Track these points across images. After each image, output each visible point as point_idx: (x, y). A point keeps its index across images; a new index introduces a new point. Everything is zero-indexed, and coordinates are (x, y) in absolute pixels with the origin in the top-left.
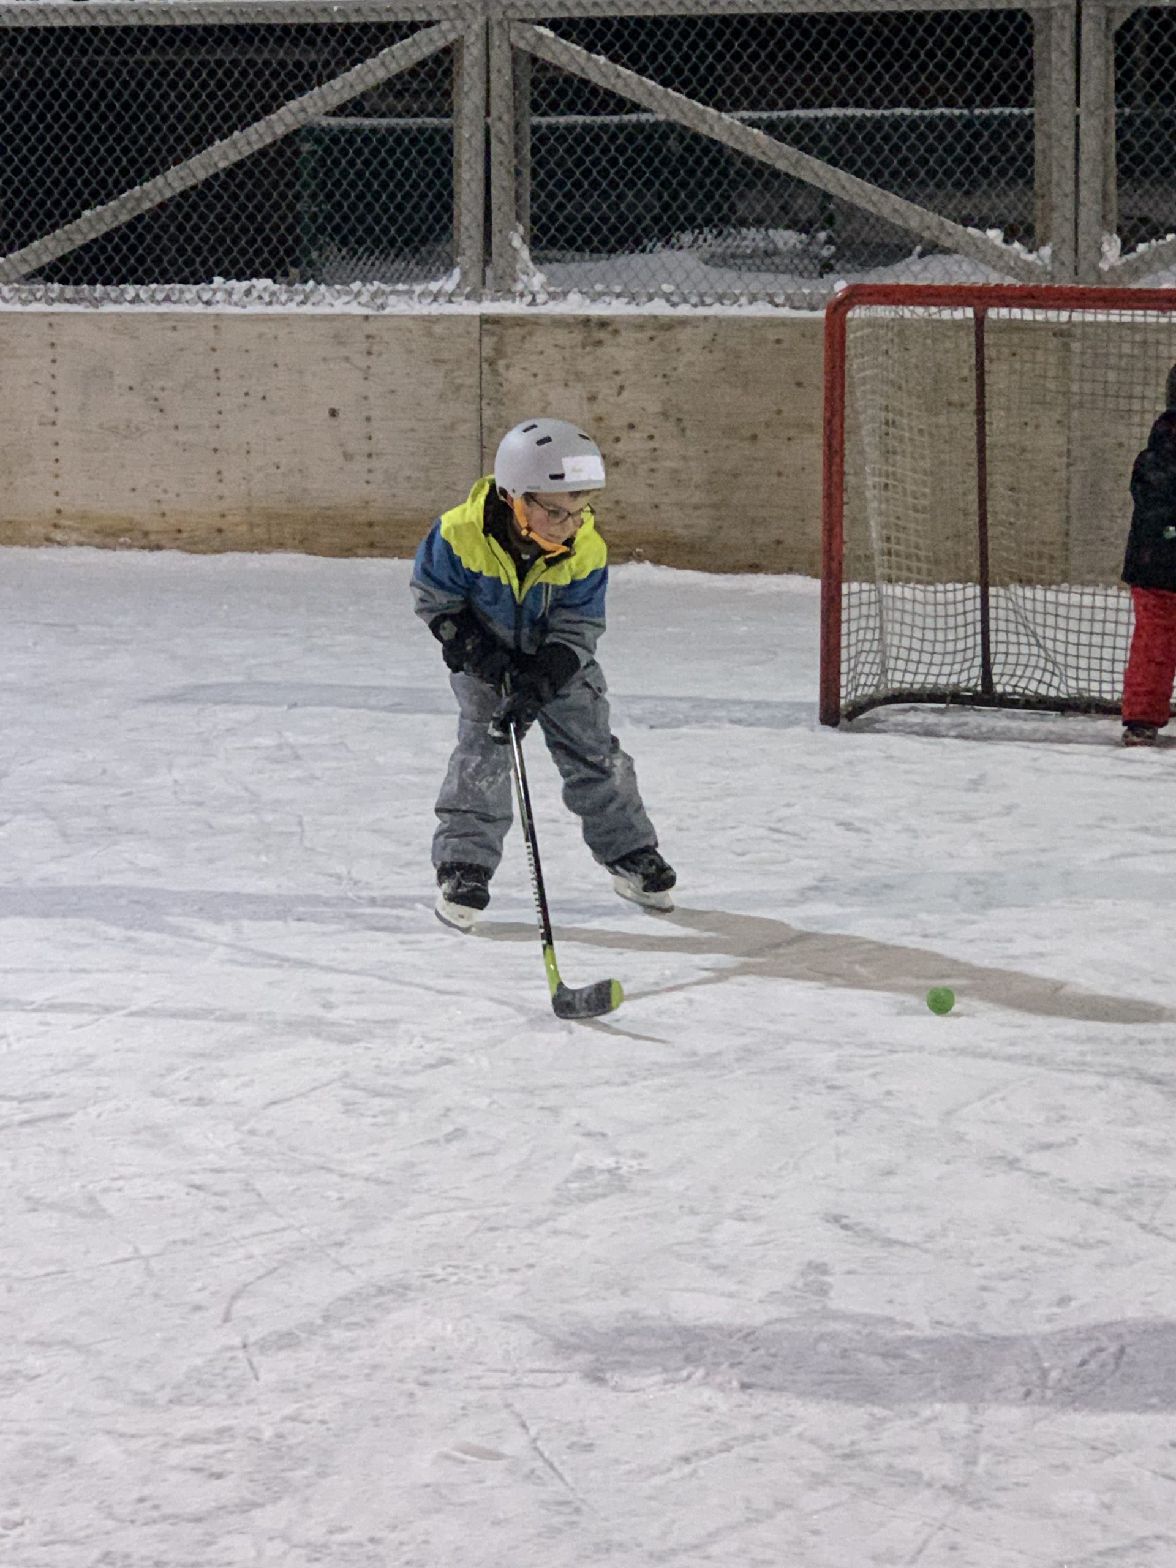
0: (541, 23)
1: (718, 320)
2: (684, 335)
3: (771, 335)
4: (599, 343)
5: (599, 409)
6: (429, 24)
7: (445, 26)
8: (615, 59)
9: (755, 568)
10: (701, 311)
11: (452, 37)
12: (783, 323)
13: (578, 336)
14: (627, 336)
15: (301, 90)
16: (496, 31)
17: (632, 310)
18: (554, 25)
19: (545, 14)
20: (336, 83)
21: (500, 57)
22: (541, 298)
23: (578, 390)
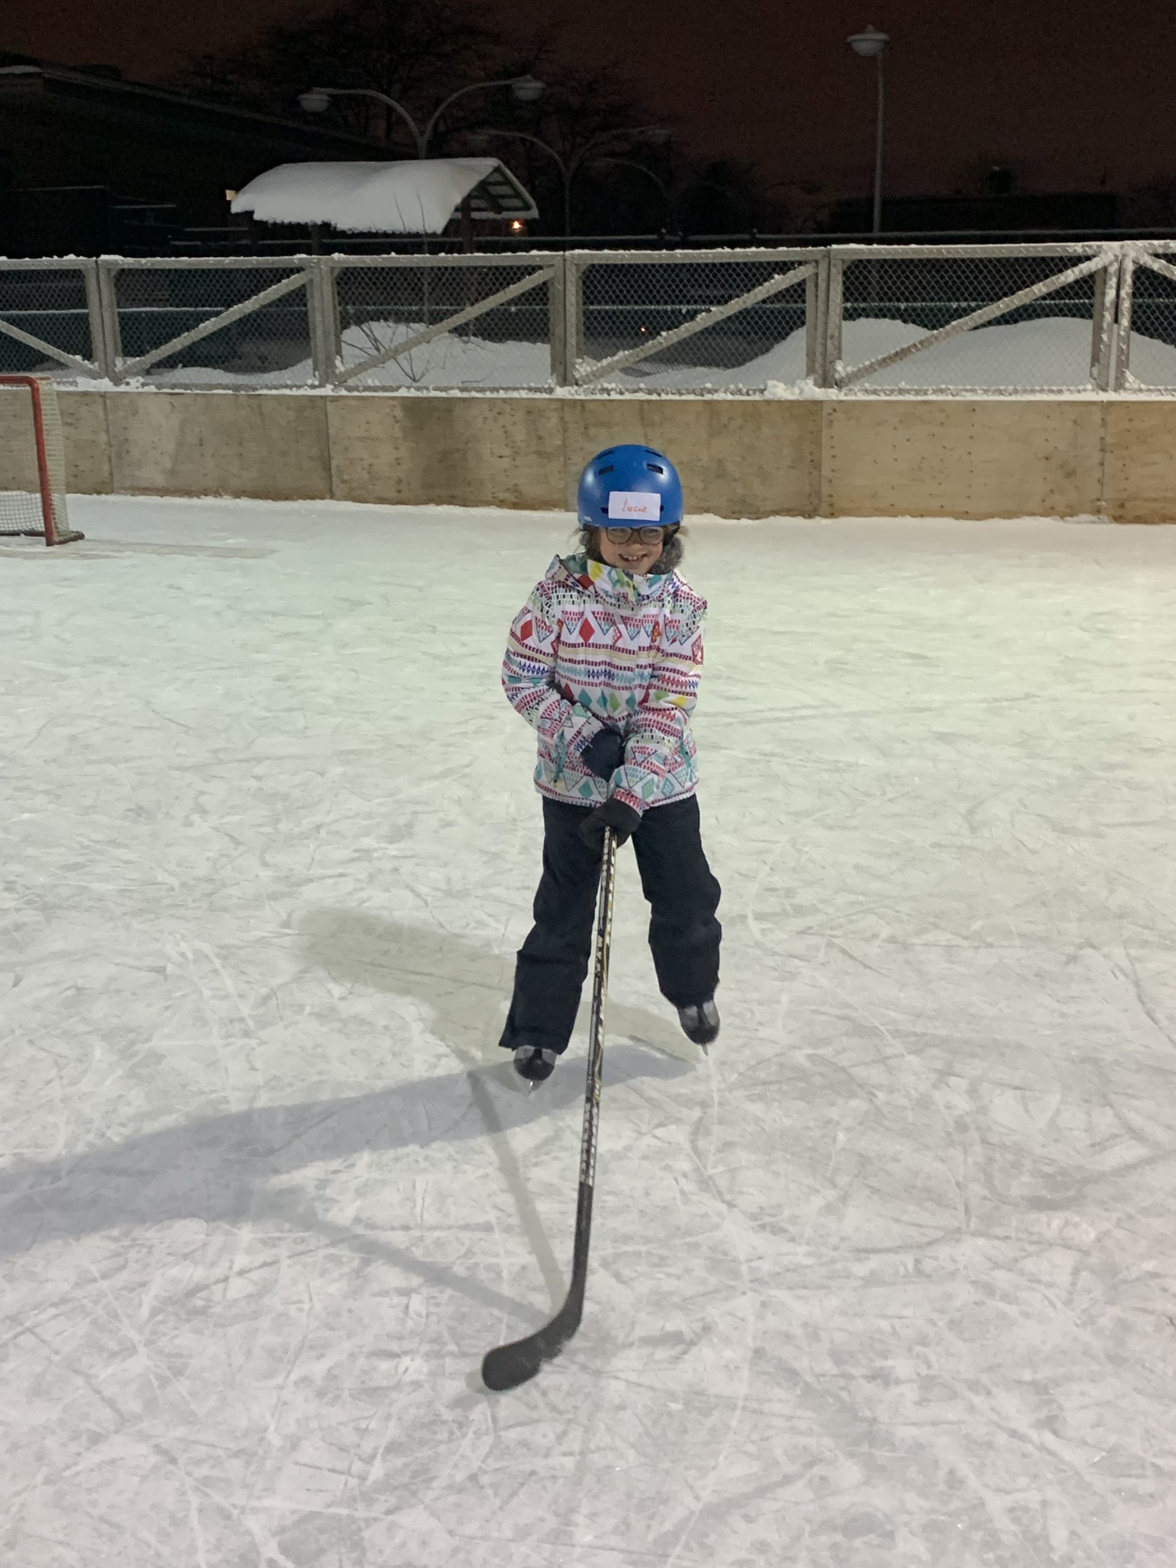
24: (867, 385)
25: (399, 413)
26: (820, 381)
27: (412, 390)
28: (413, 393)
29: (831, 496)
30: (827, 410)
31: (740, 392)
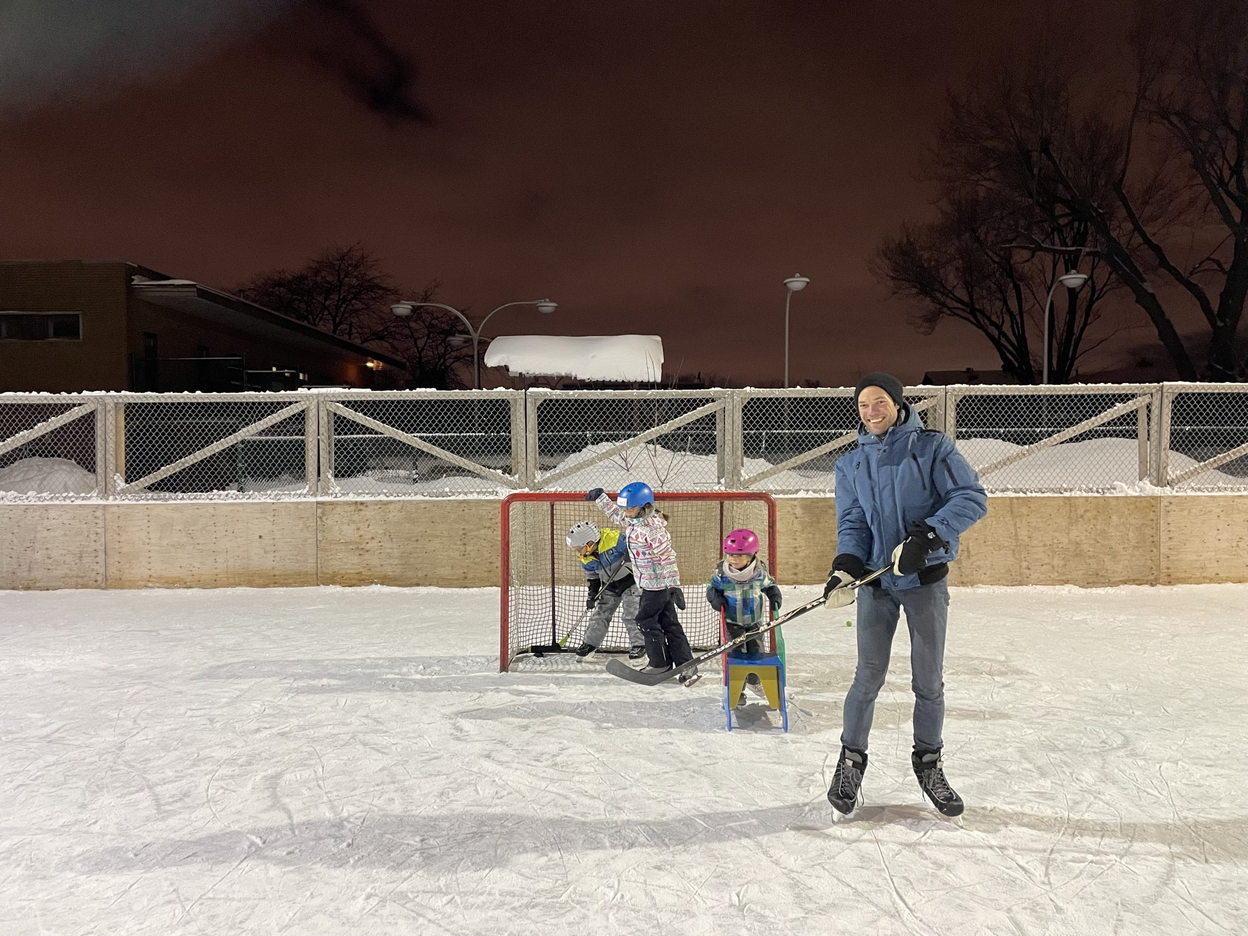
0: (338, 402)
1: (404, 501)
2: (391, 507)
3: (423, 506)
4: (361, 510)
5: (361, 532)
6: (296, 402)
7: (302, 403)
8: (365, 414)
9: (418, 585)
10: (397, 498)
11: (305, 406)
12: (427, 501)
13: (353, 508)
14: (371, 507)
16: (321, 404)
17: (373, 499)
18: (343, 403)
19: (339, 399)
21: (323, 414)
22: (339, 495)
23: (354, 527)
24: (1193, 484)
25: (798, 511)
26: (1155, 481)
27: (811, 492)
28: (811, 495)
29: (1168, 568)
30: (1164, 503)
31: (1091, 490)
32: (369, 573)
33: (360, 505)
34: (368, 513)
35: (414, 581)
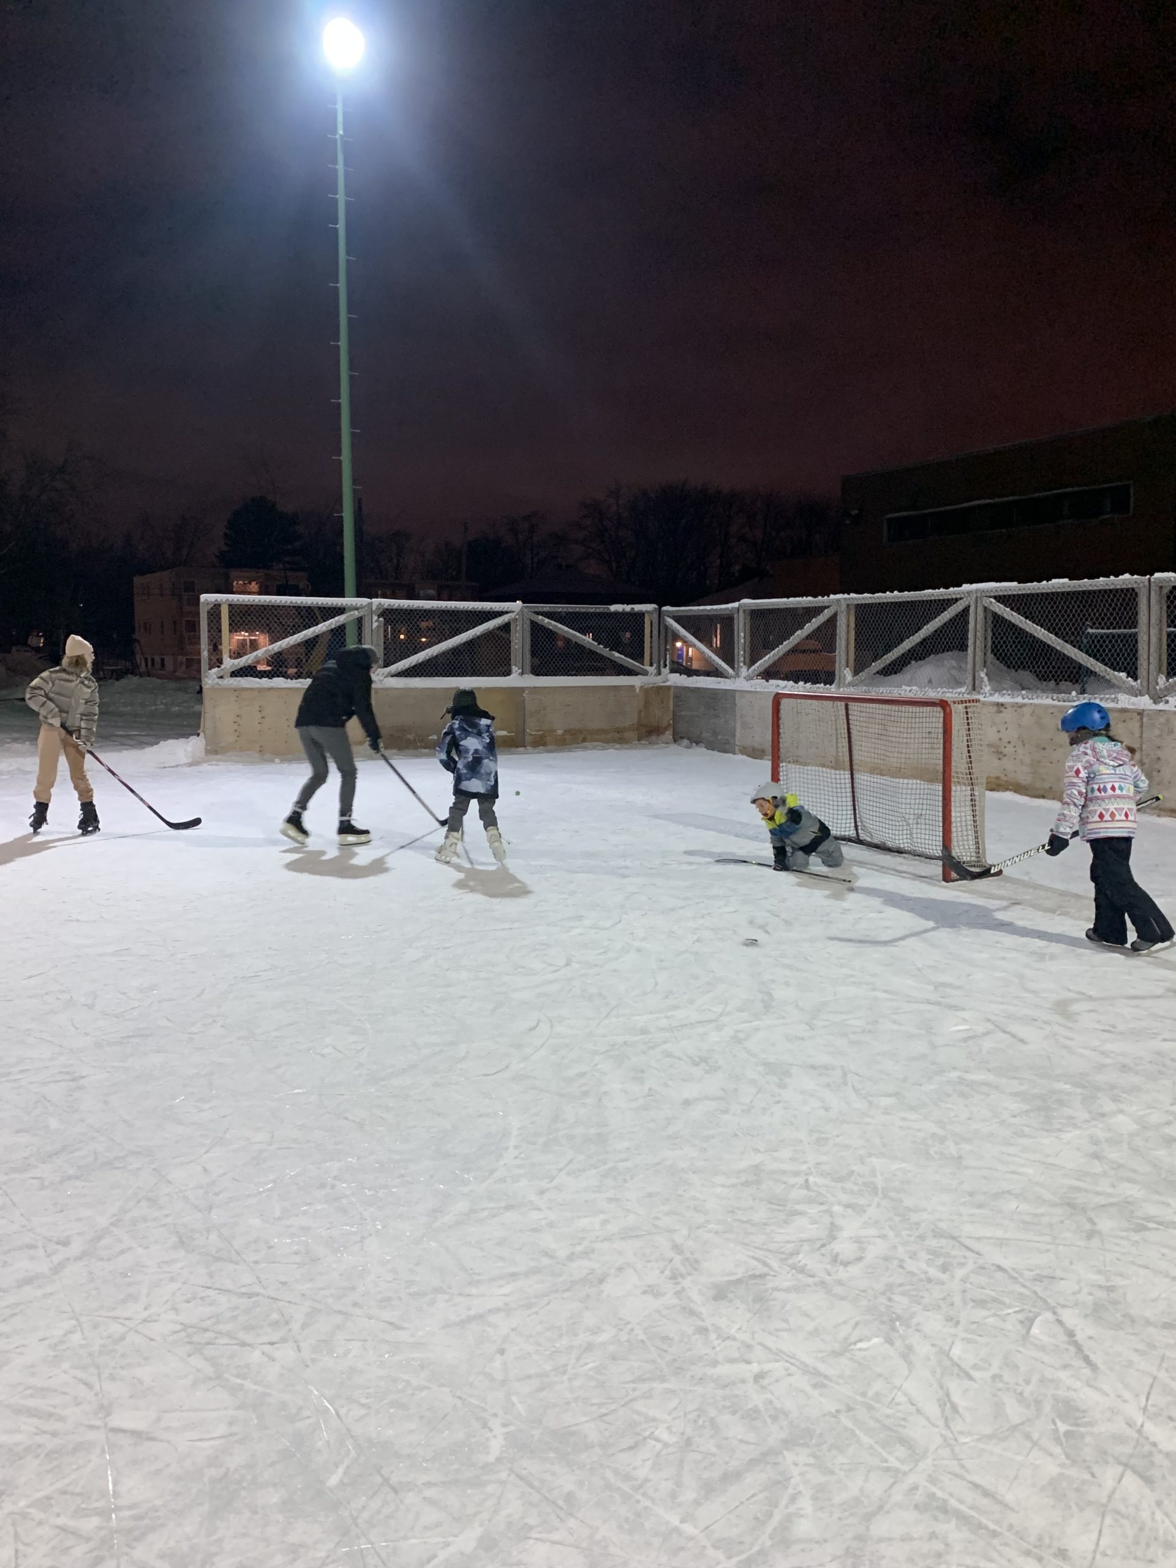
0: (990, 597)
1: (1036, 705)
2: (1024, 709)
4: (1001, 712)
5: (1001, 735)
6: (961, 599)
7: (966, 599)
8: (1012, 609)
9: (1043, 797)
10: (1031, 701)
11: (967, 603)
12: (1054, 707)
13: (995, 708)
14: (1009, 709)
15: (928, 622)
16: (979, 600)
17: (1011, 700)
18: (995, 597)
19: (992, 594)
20: (937, 620)
21: (980, 610)
22: (988, 695)
23: (995, 729)
32: (1005, 779)
33: (1000, 706)
34: (1007, 715)
35: (1041, 793)
